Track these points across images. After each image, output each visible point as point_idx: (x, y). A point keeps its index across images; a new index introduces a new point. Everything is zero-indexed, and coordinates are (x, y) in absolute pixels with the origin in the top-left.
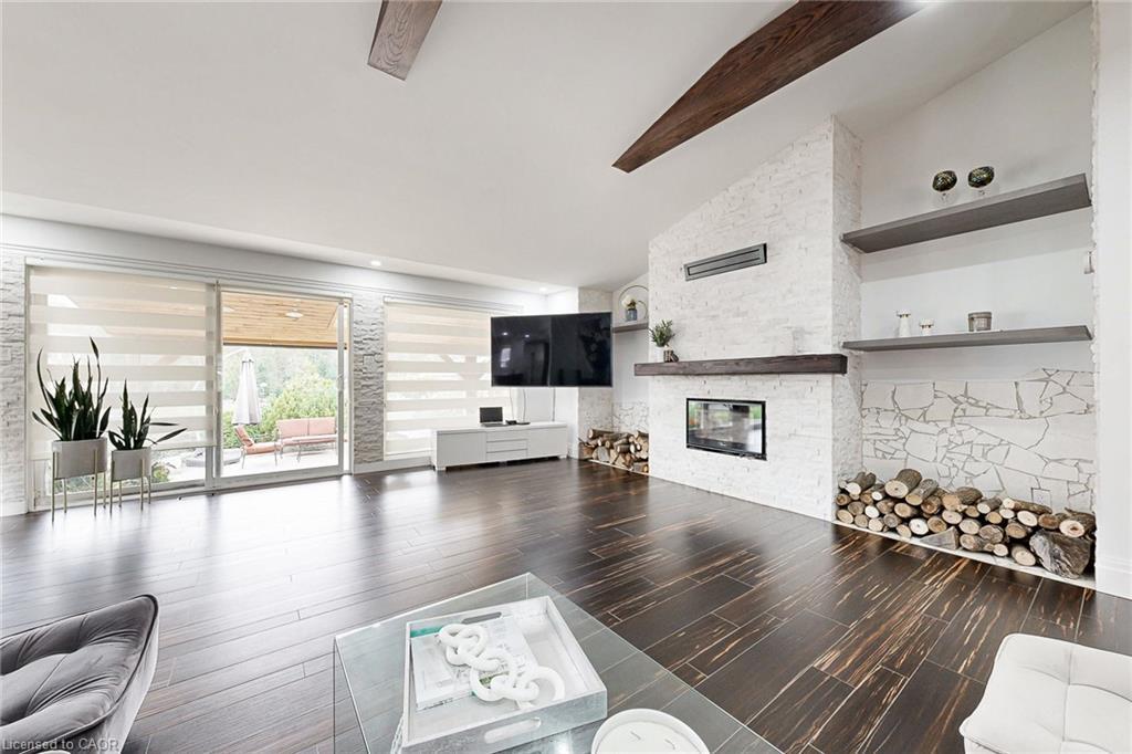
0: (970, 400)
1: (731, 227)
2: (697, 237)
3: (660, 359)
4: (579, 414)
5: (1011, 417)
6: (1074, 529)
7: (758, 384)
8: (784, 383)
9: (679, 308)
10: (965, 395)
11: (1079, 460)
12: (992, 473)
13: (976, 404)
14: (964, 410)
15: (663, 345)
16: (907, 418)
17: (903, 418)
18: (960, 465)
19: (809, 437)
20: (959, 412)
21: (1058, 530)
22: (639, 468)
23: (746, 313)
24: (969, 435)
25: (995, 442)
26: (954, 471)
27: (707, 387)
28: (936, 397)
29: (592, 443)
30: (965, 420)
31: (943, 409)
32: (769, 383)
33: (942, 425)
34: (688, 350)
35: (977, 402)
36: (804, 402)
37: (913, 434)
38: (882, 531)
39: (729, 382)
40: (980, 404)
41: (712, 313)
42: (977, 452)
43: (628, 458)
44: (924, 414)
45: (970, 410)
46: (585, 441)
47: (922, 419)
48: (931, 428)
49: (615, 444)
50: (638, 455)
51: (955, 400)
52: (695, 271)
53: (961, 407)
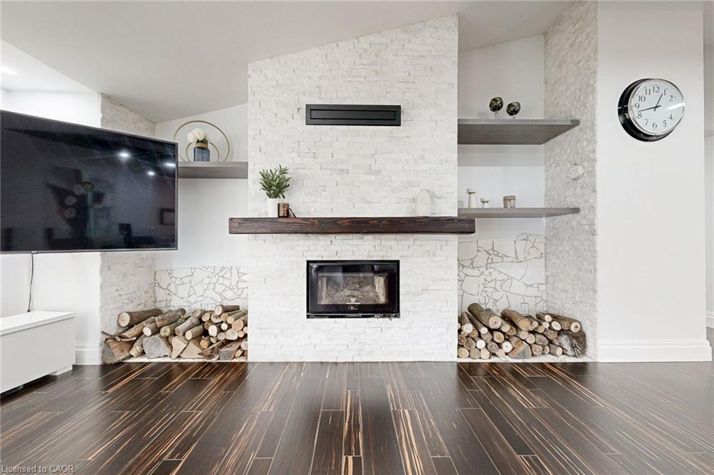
0: (495, 253)
1: (363, 80)
2: (321, 78)
3: (273, 213)
4: (102, 294)
5: (512, 262)
6: (576, 327)
7: (393, 243)
8: (418, 243)
9: (295, 155)
10: (493, 249)
11: (539, 284)
12: (505, 298)
13: (497, 255)
14: (492, 259)
15: (276, 196)
16: (463, 266)
17: (461, 267)
18: (490, 294)
19: (439, 290)
20: (490, 261)
21: (569, 330)
22: (229, 355)
23: (379, 172)
24: (495, 275)
25: (506, 278)
26: (487, 299)
27: (334, 248)
28: (478, 251)
29: (130, 334)
30: (493, 265)
31: (481, 259)
32: (402, 243)
33: (481, 270)
34: (306, 205)
35: (498, 253)
36: (435, 259)
37: (467, 277)
38: (490, 358)
39: (361, 242)
40: (500, 255)
41: (340, 167)
42: (498, 287)
43: (204, 343)
44: (472, 263)
45: (496, 259)
46: (113, 332)
47: (471, 267)
48: (476, 272)
49: (180, 328)
50: (222, 337)
51: (487, 252)
52: (322, 115)
53: (491, 257)
